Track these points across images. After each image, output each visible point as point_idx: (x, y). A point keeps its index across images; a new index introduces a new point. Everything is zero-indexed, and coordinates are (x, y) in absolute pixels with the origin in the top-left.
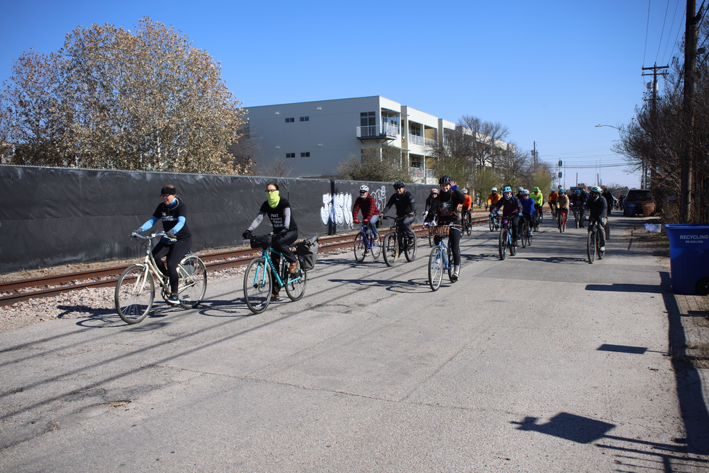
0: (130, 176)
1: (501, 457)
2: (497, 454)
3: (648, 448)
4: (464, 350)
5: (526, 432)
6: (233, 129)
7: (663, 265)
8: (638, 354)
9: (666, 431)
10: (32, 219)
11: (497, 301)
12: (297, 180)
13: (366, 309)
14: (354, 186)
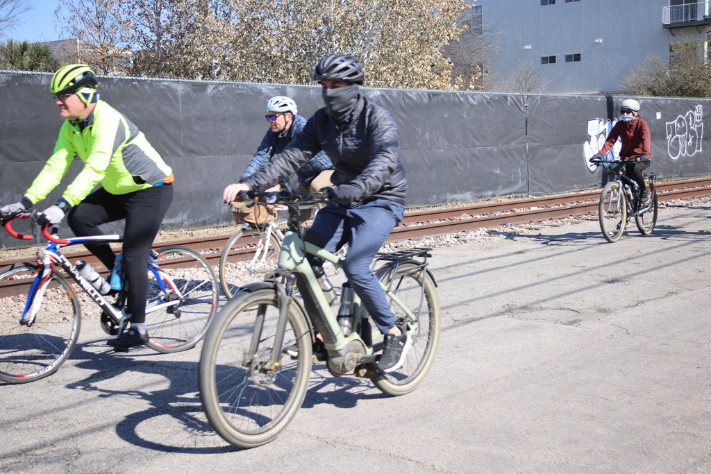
6: (451, 18)
12: (542, 98)
13: (610, 319)
14: (644, 106)
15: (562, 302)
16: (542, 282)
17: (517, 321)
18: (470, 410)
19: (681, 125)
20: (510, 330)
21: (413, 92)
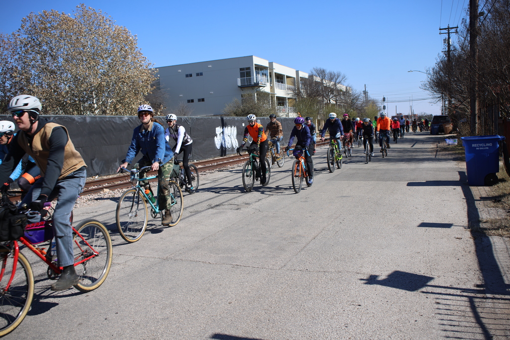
0: (74, 120)
1: (354, 304)
2: (351, 302)
3: (458, 292)
4: (323, 232)
5: (372, 286)
6: (148, 83)
7: (460, 167)
8: (447, 229)
9: (470, 280)
11: (344, 197)
12: (196, 118)
13: (251, 206)
14: (238, 121)
17: (216, 210)
20: (214, 214)
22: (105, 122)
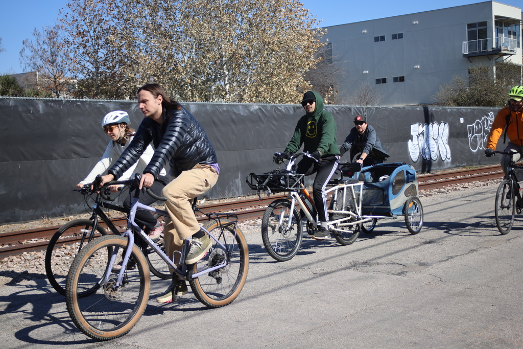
10: (56, 159)
12: (377, 108)
13: (428, 270)
14: (451, 113)
15: (392, 258)
16: (378, 244)
17: (360, 273)
18: (326, 340)
19: (478, 127)
20: (355, 280)
21: (282, 107)
22: (220, 113)
